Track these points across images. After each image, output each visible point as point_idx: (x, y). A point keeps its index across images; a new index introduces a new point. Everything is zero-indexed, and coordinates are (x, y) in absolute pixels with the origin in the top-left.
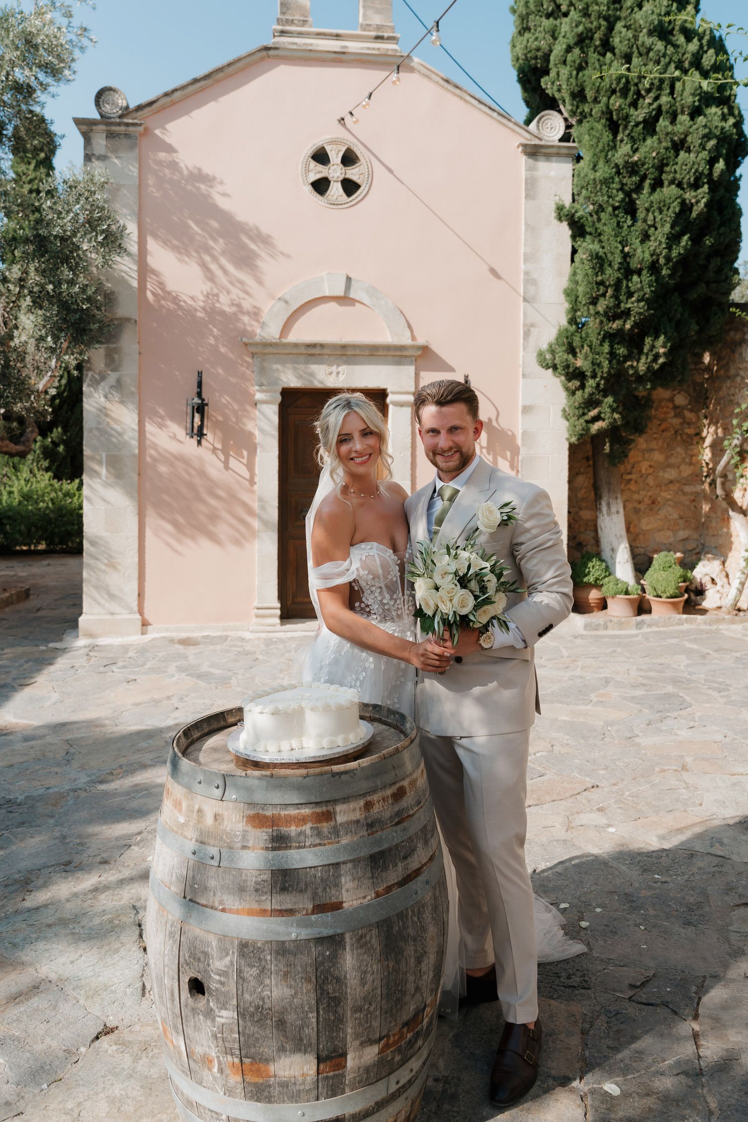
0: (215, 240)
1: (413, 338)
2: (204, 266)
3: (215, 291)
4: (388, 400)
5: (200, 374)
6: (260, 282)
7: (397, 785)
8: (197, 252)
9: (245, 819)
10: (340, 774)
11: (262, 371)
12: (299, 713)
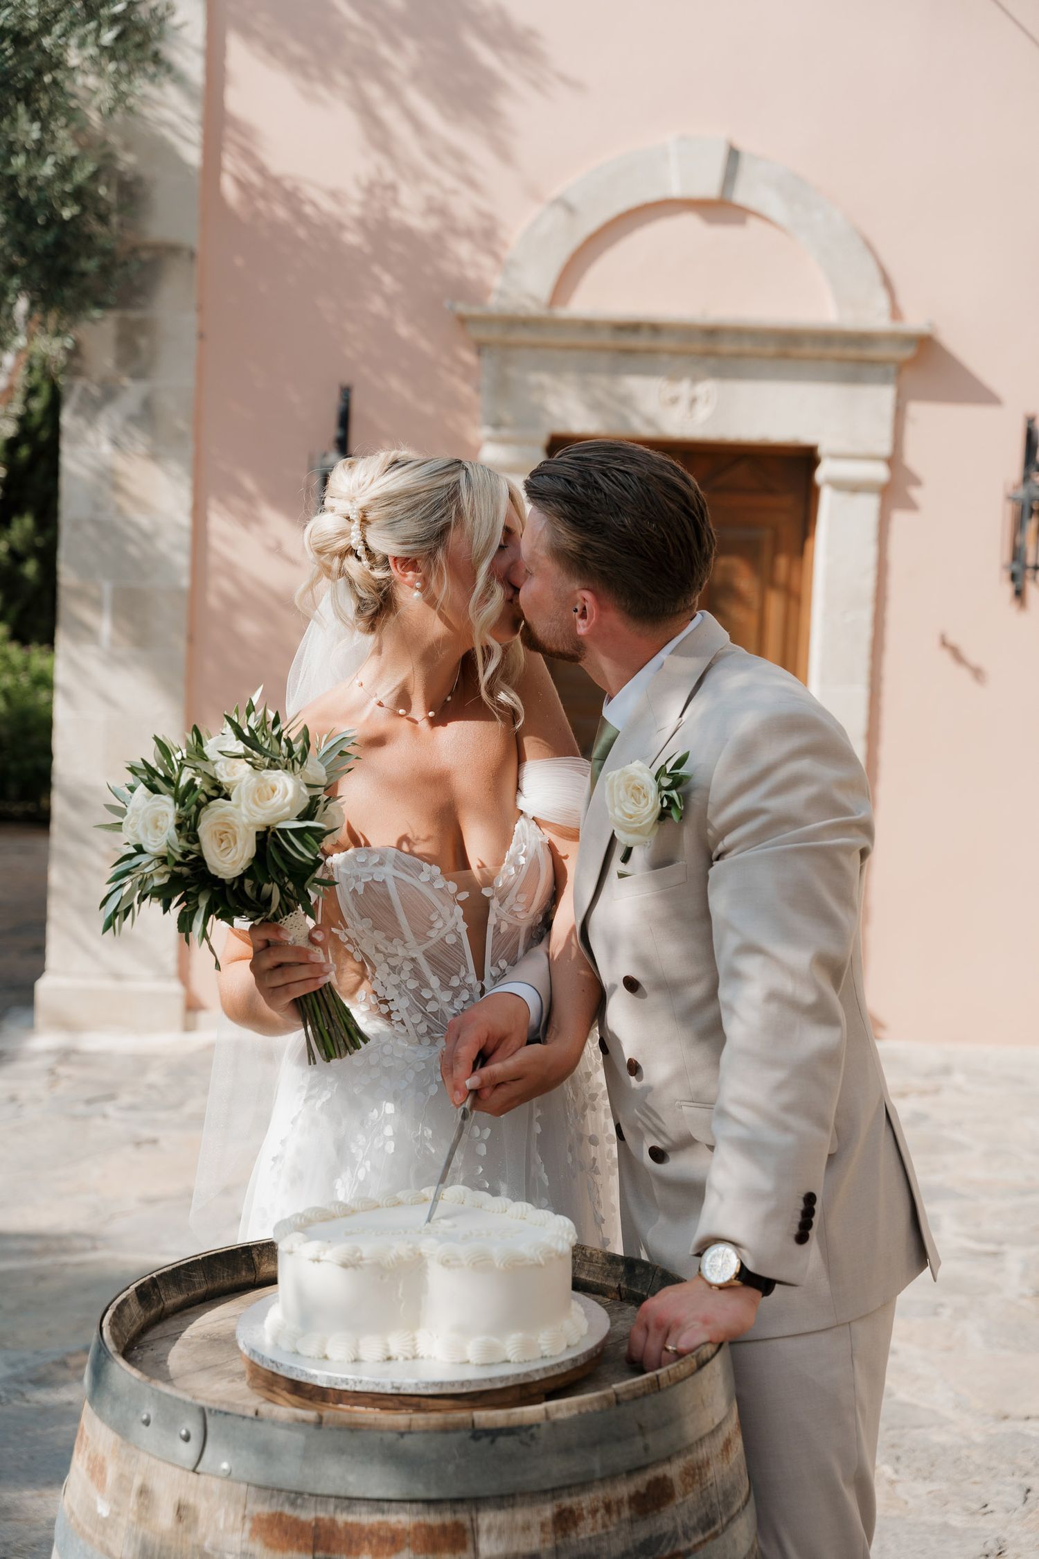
0: (396, 44)
1: (895, 313)
2: (366, 112)
3: (389, 175)
4: (821, 474)
5: (346, 393)
6: (504, 154)
7: (650, 1475)
8: (350, 74)
9: (248, 1525)
10: (494, 1433)
11: (502, 388)
12: (414, 1267)
